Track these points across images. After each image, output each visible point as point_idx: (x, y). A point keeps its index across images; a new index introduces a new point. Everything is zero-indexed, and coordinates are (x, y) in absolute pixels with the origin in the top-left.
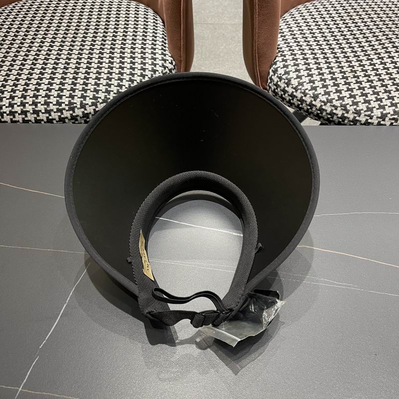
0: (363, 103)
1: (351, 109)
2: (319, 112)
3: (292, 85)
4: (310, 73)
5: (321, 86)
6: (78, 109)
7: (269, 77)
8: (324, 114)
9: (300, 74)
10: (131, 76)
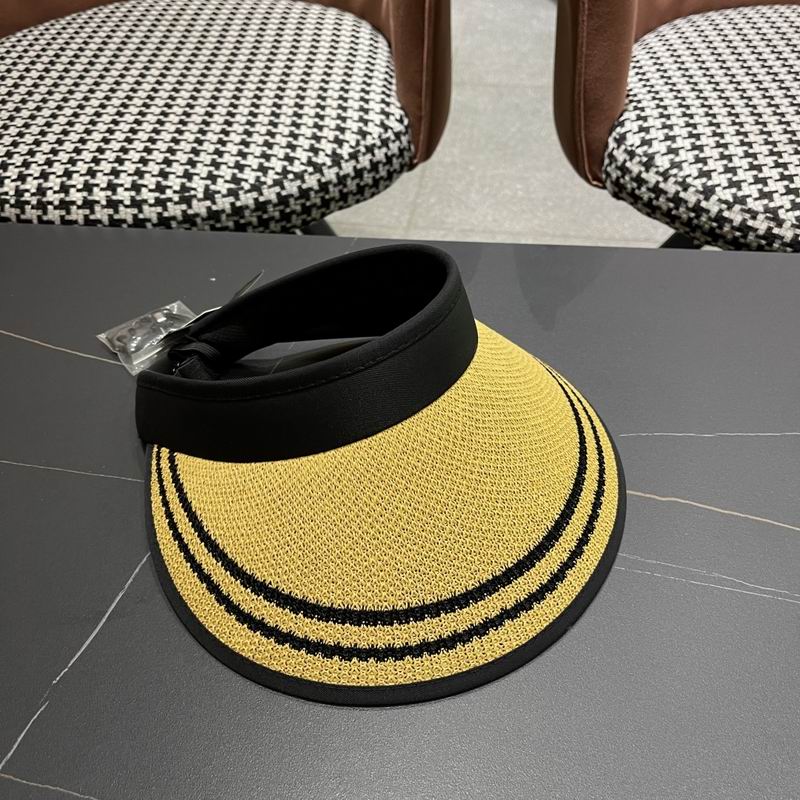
1: (789, 217)
2: (715, 224)
3: (657, 167)
4: (698, 143)
5: (721, 169)
6: (199, 200)
7: (606, 154)
8: (727, 228)
9: (674, 146)
10: (313, 142)
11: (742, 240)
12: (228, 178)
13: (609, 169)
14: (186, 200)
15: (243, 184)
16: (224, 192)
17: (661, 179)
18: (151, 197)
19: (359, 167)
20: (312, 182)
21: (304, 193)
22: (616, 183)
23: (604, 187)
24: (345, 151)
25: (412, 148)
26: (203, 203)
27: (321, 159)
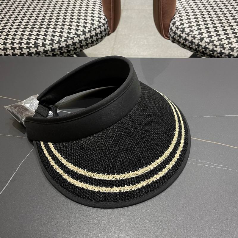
0: (235, 43)
1: (227, 47)
2: (204, 50)
3: (186, 32)
4: (198, 24)
5: (206, 32)
6: (41, 47)
7: (170, 28)
8: (208, 51)
9: (191, 25)
10: (77, 27)
11: (212, 55)
12: (50, 39)
13: (170, 33)
14: (37, 47)
15: (54, 41)
16: (49, 44)
17: (187, 36)
18: (25, 46)
19: (91, 35)
20: (76, 40)
21: (74, 44)
22: (173, 38)
23: (169, 39)
24: (87, 30)
25: (109, 28)
26: (42, 48)
27: (79, 32)
